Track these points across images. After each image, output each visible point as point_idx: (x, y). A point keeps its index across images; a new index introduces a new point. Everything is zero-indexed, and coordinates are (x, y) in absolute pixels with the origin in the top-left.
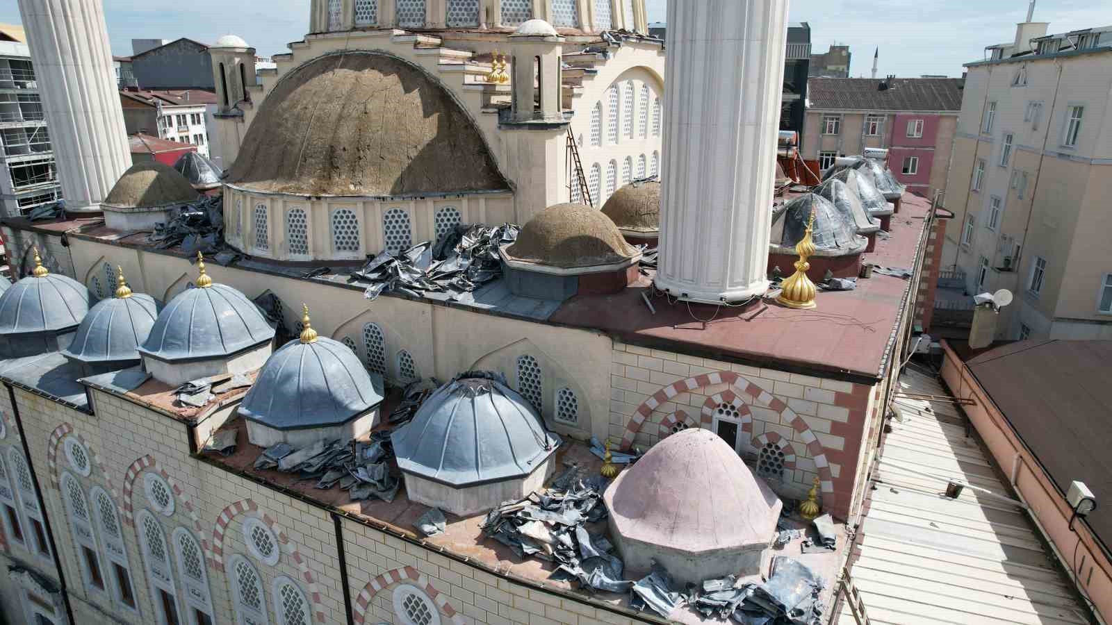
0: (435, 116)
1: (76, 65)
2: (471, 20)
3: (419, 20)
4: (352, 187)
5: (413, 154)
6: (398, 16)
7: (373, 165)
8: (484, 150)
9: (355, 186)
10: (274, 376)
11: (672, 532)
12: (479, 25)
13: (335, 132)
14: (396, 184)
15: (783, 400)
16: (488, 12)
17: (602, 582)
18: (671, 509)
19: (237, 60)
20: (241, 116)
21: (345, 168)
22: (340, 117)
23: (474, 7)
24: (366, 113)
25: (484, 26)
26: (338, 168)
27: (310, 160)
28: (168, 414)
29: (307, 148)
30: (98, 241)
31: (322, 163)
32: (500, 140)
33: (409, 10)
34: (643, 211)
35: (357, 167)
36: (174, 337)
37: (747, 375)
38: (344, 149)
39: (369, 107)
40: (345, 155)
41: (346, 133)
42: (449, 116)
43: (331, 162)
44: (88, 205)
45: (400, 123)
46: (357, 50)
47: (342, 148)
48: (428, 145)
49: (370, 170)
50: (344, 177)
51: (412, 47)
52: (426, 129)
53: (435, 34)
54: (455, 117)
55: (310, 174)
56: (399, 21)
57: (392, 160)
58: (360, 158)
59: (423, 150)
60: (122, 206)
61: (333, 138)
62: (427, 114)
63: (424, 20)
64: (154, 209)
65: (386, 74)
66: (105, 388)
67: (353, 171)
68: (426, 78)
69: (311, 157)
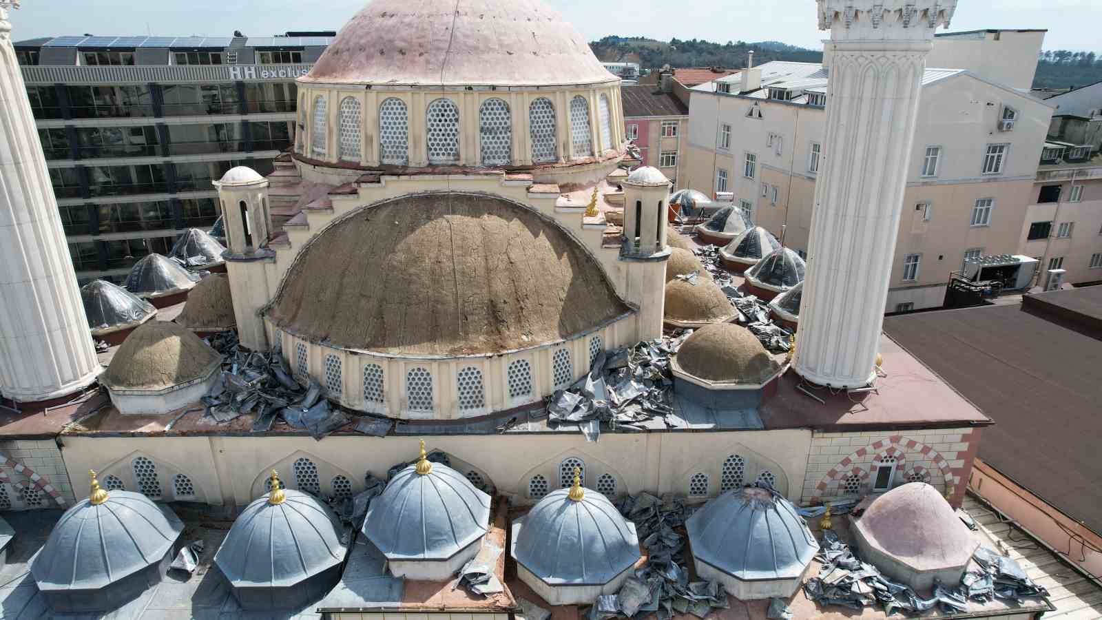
0: (565, 254)
1: (33, 221)
2: (550, 154)
3: (504, 157)
4: (524, 337)
5: (564, 296)
6: (483, 154)
7: (535, 313)
8: (604, 279)
9: (527, 336)
10: (576, 540)
11: (944, 557)
12: (557, 159)
13: (490, 286)
14: (560, 326)
15: (929, 445)
16: (566, 147)
17: (924, 605)
18: (938, 542)
19: (260, 196)
20: (273, 258)
21: (511, 320)
22: (488, 270)
23: (552, 143)
24: (511, 263)
25: (563, 160)
26: (503, 321)
27: (470, 318)
28: (478, 610)
29: (463, 305)
30: (133, 435)
31: (487, 319)
32: (619, 269)
33: (494, 148)
34: (711, 305)
35: (522, 318)
36: (439, 534)
37: (907, 435)
38: (505, 302)
39: (513, 256)
40: (507, 308)
41: (501, 285)
42: (573, 253)
43: (495, 317)
44: (58, 389)
45: (545, 269)
46: (452, 191)
47: (502, 301)
48: (571, 284)
49: (533, 318)
50: (513, 329)
51: (524, 190)
52: (562, 270)
53: (527, 171)
54: (577, 252)
55: (478, 332)
56: (484, 158)
57: (549, 305)
58: (522, 308)
59: (569, 290)
60: (156, 387)
61: (490, 292)
62: (560, 257)
63: (509, 157)
64: (196, 381)
65: (509, 220)
66: (345, 609)
67: (520, 321)
68: (540, 218)
69: (472, 314)
